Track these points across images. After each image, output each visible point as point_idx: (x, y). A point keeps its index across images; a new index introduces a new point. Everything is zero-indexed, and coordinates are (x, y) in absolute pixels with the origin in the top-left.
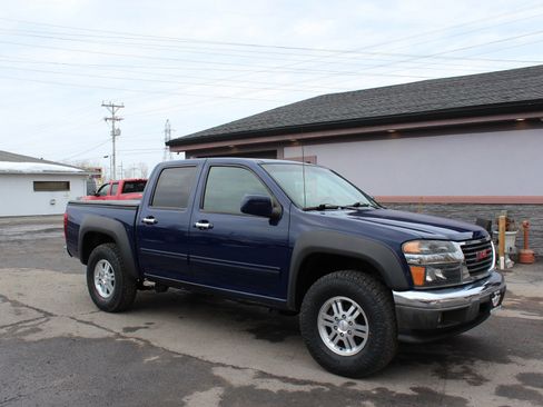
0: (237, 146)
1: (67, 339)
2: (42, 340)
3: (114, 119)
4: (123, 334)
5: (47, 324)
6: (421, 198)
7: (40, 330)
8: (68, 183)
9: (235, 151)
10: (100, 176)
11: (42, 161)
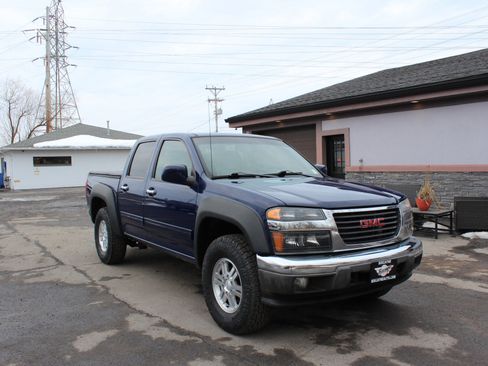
3: (216, 100)
4: (97, 281)
6: (429, 166)
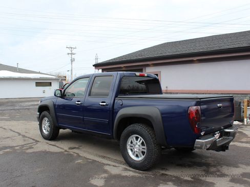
0: (124, 67)
1: (44, 152)
2: (33, 152)
3: (72, 54)
4: (68, 150)
5: (36, 145)
7: (33, 148)
8: (51, 83)
9: (124, 69)
10: (65, 80)
11: (39, 73)
